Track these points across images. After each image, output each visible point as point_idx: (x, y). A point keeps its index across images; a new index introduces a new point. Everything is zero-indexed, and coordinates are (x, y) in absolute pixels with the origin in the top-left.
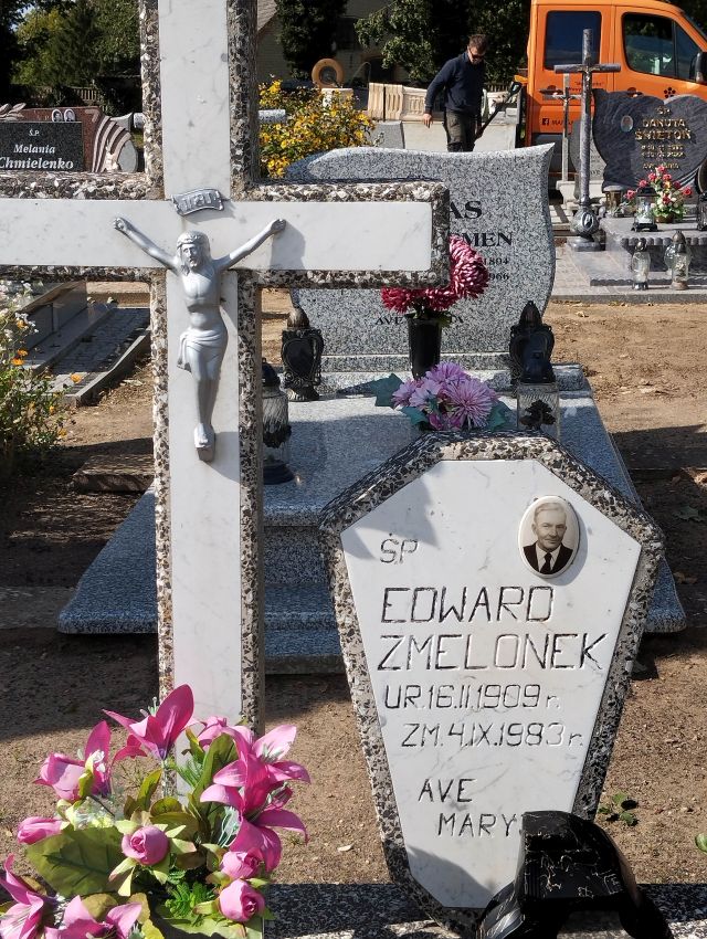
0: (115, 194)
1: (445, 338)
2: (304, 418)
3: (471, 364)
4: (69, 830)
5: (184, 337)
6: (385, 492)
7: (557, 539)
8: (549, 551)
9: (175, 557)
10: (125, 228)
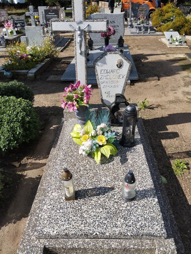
0: (69, 21)
1: (109, 41)
2: (91, 53)
3: (113, 45)
4: (68, 95)
5: (78, 39)
6: (101, 58)
7: (120, 64)
8: (119, 65)
9: (77, 66)
10: (71, 26)
